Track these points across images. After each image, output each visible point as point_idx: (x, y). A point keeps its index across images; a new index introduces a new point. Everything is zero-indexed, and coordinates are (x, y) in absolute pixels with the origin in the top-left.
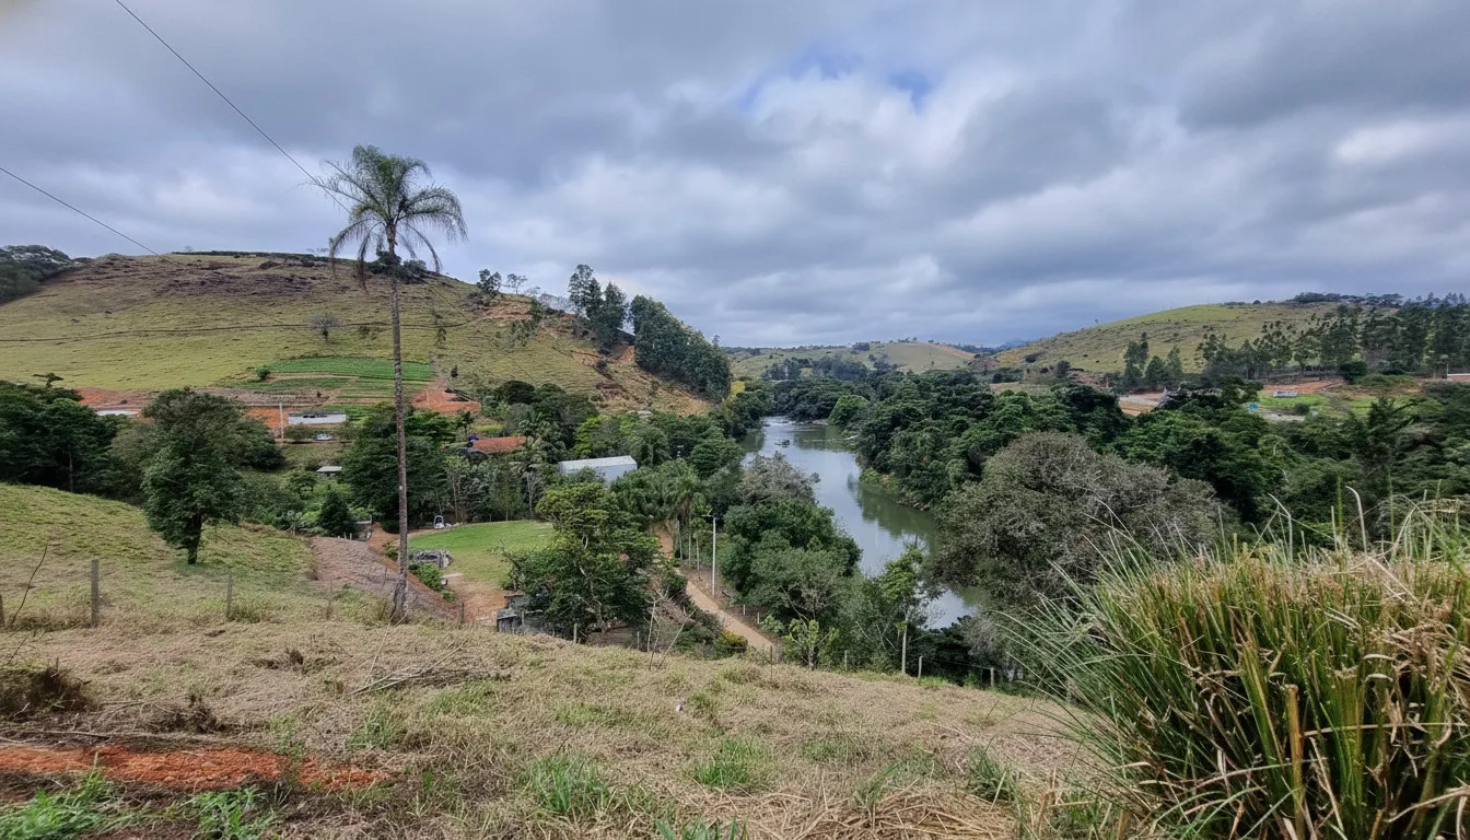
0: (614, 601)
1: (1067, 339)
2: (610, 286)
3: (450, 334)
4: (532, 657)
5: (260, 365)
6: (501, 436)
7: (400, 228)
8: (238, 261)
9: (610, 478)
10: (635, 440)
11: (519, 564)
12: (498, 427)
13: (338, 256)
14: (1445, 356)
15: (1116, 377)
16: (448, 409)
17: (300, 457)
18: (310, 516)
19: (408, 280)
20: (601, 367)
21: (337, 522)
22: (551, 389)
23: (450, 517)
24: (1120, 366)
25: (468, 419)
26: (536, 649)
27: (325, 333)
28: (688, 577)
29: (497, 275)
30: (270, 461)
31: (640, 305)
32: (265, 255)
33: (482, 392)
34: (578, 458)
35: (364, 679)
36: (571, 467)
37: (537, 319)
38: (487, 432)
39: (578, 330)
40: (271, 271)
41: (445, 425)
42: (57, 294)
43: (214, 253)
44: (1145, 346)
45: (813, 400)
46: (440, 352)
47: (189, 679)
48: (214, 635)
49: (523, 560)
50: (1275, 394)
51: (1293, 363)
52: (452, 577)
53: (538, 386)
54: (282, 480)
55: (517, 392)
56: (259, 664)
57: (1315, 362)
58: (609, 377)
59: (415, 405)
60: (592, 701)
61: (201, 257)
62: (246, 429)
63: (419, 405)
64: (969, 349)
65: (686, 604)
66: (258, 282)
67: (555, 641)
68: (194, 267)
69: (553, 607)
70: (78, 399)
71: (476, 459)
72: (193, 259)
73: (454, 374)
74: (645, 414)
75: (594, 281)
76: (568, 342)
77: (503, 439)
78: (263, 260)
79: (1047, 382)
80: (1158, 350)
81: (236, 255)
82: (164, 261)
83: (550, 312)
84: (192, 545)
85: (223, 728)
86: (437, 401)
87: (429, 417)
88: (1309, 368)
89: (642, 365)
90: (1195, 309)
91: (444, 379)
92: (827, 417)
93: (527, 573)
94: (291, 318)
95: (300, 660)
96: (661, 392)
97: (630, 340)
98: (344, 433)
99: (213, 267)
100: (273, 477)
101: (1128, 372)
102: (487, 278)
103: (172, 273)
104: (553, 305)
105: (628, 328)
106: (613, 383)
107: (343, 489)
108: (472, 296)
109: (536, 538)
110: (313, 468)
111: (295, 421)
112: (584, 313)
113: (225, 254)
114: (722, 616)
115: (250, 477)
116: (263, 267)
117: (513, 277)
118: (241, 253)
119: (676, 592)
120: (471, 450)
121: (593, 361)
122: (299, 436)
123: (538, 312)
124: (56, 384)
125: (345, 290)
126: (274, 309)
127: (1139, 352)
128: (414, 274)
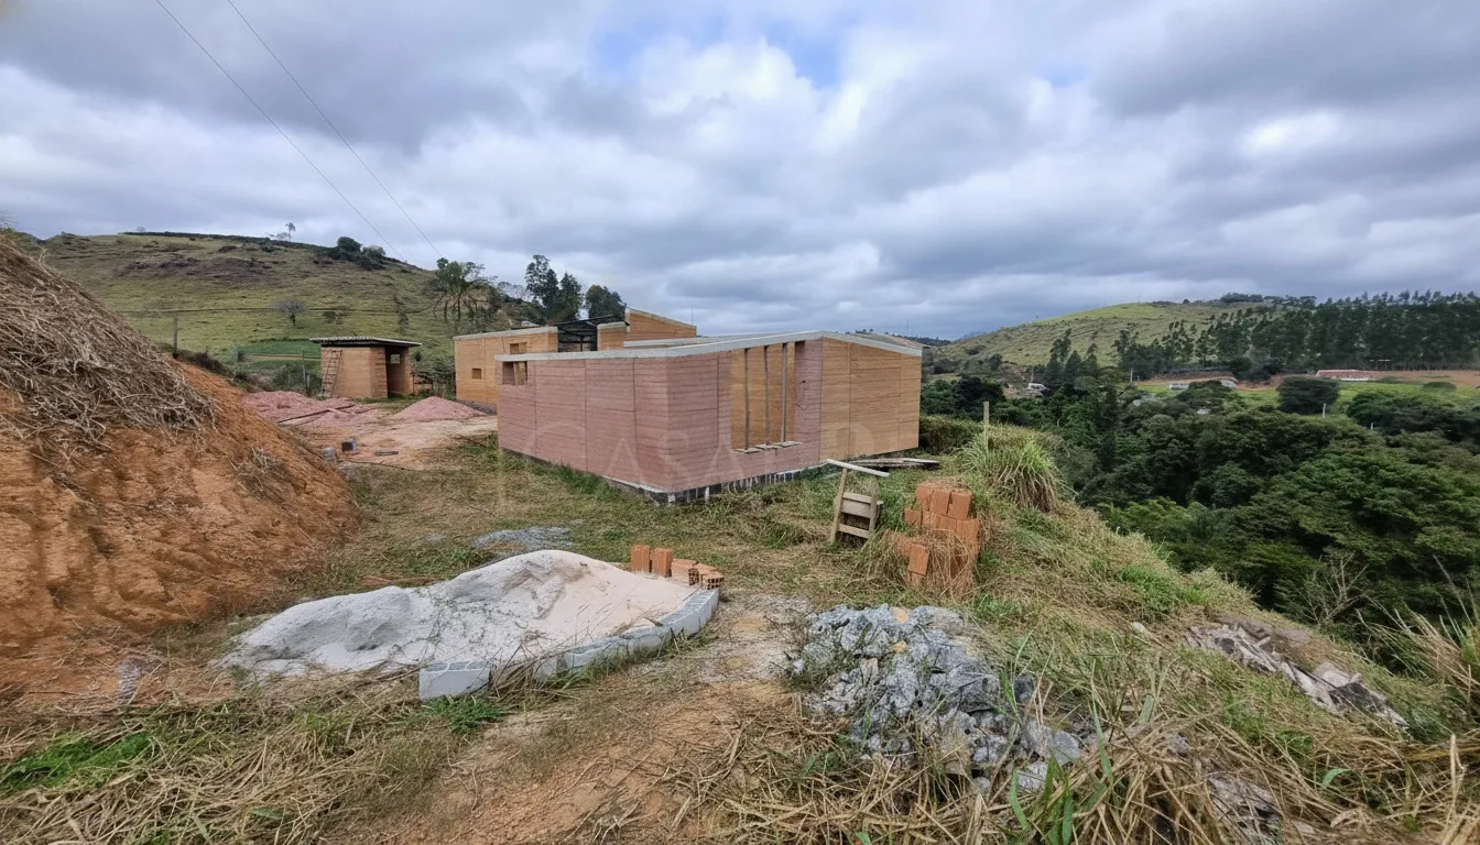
1: (1007, 334)
2: (566, 275)
5: (235, 347)
8: (196, 243)
13: (296, 241)
14: (1319, 354)
15: (1039, 370)
19: (369, 266)
27: (293, 317)
32: (222, 238)
37: (496, 307)
40: (228, 255)
43: (167, 234)
44: (1067, 342)
50: (1171, 386)
51: (1195, 359)
57: (1213, 358)
61: (159, 239)
66: (216, 266)
68: (151, 249)
72: (150, 239)
75: (551, 271)
78: (220, 244)
80: (1079, 347)
81: (192, 237)
82: (119, 242)
83: (507, 299)
88: (1209, 363)
90: (1125, 307)
94: (255, 302)
99: (172, 249)
101: (1051, 366)
103: (130, 255)
104: (513, 295)
105: (583, 315)
108: (432, 283)
112: (540, 301)
113: (180, 235)
116: (223, 250)
118: (197, 235)
123: (496, 299)
125: (306, 275)
126: (238, 293)
127: (1062, 346)
128: (375, 261)
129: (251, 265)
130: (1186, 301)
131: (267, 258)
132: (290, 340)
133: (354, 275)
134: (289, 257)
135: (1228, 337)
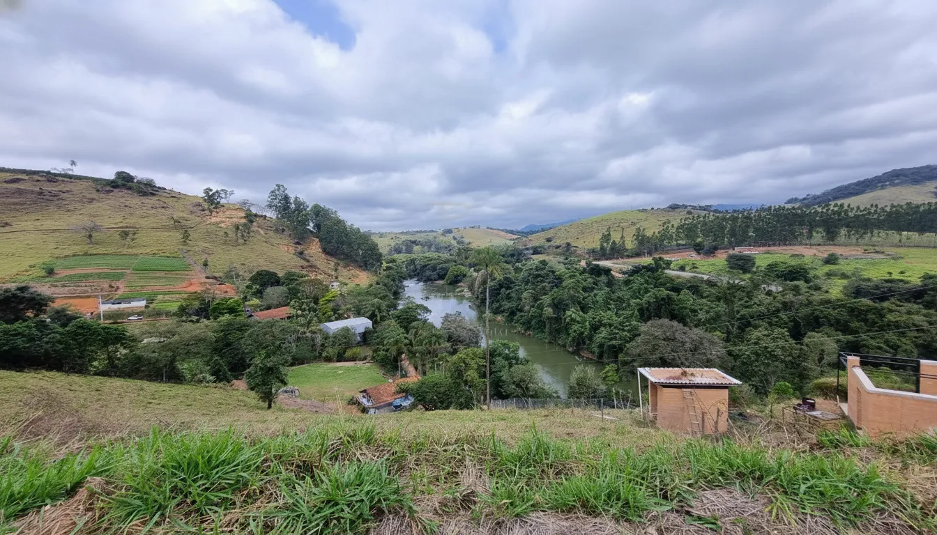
2: (297, 197)
5: (42, 263)
14: (733, 239)
15: (593, 251)
19: (145, 194)
20: (299, 254)
22: (294, 275)
24: (597, 245)
25: (245, 300)
27: (90, 236)
29: (217, 192)
31: (317, 210)
34: (331, 321)
36: (332, 326)
37: (251, 221)
39: (279, 229)
44: (609, 235)
45: (434, 269)
53: (280, 273)
64: (512, 232)
73: (206, 265)
75: (285, 194)
77: (273, 311)
79: (560, 254)
80: (616, 237)
83: (258, 216)
87: (226, 300)
88: (680, 245)
89: (325, 251)
91: (200, 269)
92: (443, 279)
96: (341, 269)
97: (313, 234)
101: (601, 249)
102: (211, 193)
104: (258, 211)
106: (310, 264)
108: (198, 205)
116: (12, 181)
121: (294, 250)
123: (250, 216)
125: (91, 200)
126: (34, 216)
127: (606, 238)
128: (147, 189)
129: (41, 193)
130: (652, 209)
131: (52, 188)
132: (90, 255)
133: (134, 200)
134: (76, 187)
135: (689, 230)
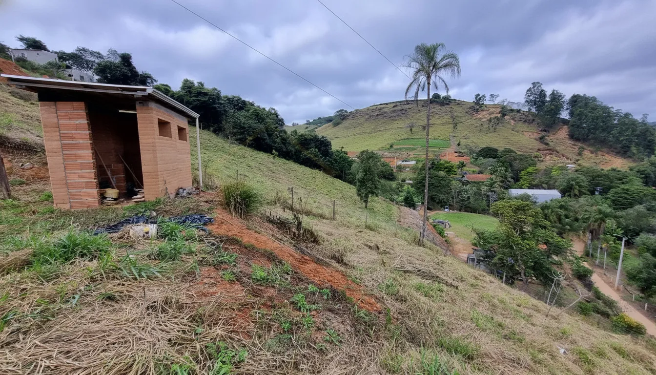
0: (533, 268)
3: (459, 127)
4: (474, 281)
5: (390, 142)
6: (479, 174)
7: (433, 78)
9: (541, 201)
10: (562, 182)
11: (480, 235)
12: (477, 169)
13: (418, 99)
16: (455, 160)
17: (400, 176)
18: (401, 198)
20: (541, 139)
21: (409, 203)
22: (508, 151)
23: (451, 207)
25: (462, 165)
26: (476, 278)
27: (411, 130)
28: (594, 270)
29: (484, 96)
30: (390, 177)
31: (575, 100)
32: (393, 103)
33: (471, 151)
34: (521, 188)
35: (397, 263)
36: (515, 192)
37: (504, 115)
38: (471, 172)
39: (528, 119)
40: (396, 108)
41: (452, 167)
42: (346, 123)
46: (454, 135)
47: (347, 244)
48: (360, 232)
49: (482, 234)
52: (449, 233)
53: (501, 149)
54: (394, 184)
55: (489, 153)
56: (366, 245)
58: (547, 144)
59: (441, 158)
60: (498, 318)
61: (378, 106)
62: (384, 165)
63: (444, 158)
65: (589, 286)
66: (392, 113)
67: (489, 278)
68: (375, 110)
69: (495, 260)
70: (347, 154)
71: (466, 183)
72: (374, 107)
73: (459, 145)
74: (572, 166)
75: (542, 91)
76: (521, 126)
77: (480, 175)
78: (394, 104)
81: (387, 104)
83: (512, 110)
84: (366, 202)
85: (345, 264)
86: (450, 157)
87: (447, 162)
89: (572, 137)
91: (455, 147)
93: (485, 240)
94: (401, 125)
95: (379, 249)
96: (586, 153)
97: (565, 122)
98: (414, 169)
99: (380, 109)
100: (391, 183)
102: (479, 98)
103: (370, 113)
104: (515, 107)
105: (565, 115)
106: (549, 148)
107: (412, 190)
109: (490, 225)
110: (404, 180)
111: (400, 163)
112: (533, 110)
113: (384, 104)
114: (622, 304)
115: (383, 181)
116: (394, 107)
117: (492, 96)
118: (389, 103)
119: (582, 276)
120: (463, 179)
121: (537, 136)
122: (400, 168)
123: (505, 111)
124: (343, 150)
125: (419, 112)
128: (446, 101)
129: (401, 111)
131: (406, 107)
133: (437, 109)
